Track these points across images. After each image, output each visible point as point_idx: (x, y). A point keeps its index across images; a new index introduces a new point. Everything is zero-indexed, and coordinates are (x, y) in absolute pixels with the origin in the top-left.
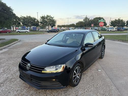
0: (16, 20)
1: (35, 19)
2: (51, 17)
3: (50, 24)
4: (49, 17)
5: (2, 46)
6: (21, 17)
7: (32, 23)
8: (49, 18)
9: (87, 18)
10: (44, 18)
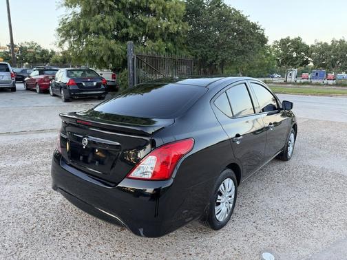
0: (298, 54)
6: (313, 46)
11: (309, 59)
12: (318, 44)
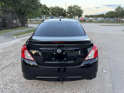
0: (46, 10)
1: (62, 9)
2: (78, 7)
3: (77, 14)
4: (76, 6)
5: (25, 34)
6: (50, 8)
7: (60, 13)
8: (76, 8)
9: (120, 7)
10: (71, 8)
11: (49, 12)
12: (51, 7)
